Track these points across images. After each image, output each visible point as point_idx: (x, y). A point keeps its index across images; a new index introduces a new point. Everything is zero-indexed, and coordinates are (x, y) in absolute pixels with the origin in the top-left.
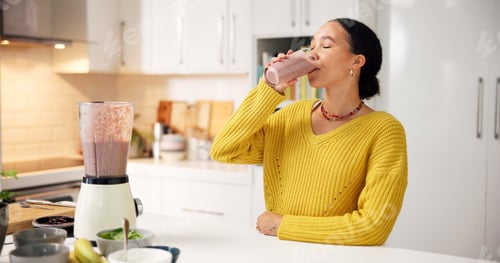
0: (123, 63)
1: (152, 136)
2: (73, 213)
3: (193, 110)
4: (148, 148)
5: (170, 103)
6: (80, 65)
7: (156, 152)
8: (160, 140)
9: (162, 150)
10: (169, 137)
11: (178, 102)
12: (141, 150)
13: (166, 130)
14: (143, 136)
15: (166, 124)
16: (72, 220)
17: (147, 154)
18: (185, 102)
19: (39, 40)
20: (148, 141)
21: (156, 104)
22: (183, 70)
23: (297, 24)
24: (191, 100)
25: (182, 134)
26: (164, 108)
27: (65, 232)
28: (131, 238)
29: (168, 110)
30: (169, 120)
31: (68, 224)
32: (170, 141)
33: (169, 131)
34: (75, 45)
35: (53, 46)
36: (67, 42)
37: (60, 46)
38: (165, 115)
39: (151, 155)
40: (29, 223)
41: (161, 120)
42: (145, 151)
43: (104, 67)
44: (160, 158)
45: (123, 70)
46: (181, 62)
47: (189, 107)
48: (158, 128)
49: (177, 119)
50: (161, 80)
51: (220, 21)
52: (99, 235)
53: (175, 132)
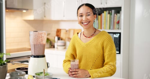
0: (45, 17)
1: (54, 41)
2: (28, 66)
3: (68, 32)
4: (53, 45)
5: (60, 30)
6: (31, 17)
7: (56, 46)
8: (57, 42)
9: (58, 46)
10: (60, 41)
11: (63, 29)
12: (51, 45)
13: (59, 39)
14: (51, 41)
15: (59, 37)
16: (27, 69)
17: (53, 47)
18: (65, 30)
19: (18, 9)
20: (53, 42)
21: (56, 30)
22: (64, 19)
23: (103, 3)
24: (67, 29)
25: (64, 40)
26: (59, 31)
27: (25, 73)
28: (45, 75)
29: (60, 32)
30: (60, 35)
31: (26, 70)
32: (60, 43)
33: (60, 39)
34: (29, 11)
35: (22, 11)
36: (27, 10)
37: (24, 11)
38: (59, 34)
39: (54, 47)
40: (14, 69)
41: (57, 36)
42: (52, 46)
43: (39, 18)
44: (57, 48)
45: (45, 19)
46: (64, 16)
47: (67, 31)
48: (56, 38)
49: (62, 35)
50: (57, 22)
51: (77, 3)
52: (36, 74)
53: (62, 39)
